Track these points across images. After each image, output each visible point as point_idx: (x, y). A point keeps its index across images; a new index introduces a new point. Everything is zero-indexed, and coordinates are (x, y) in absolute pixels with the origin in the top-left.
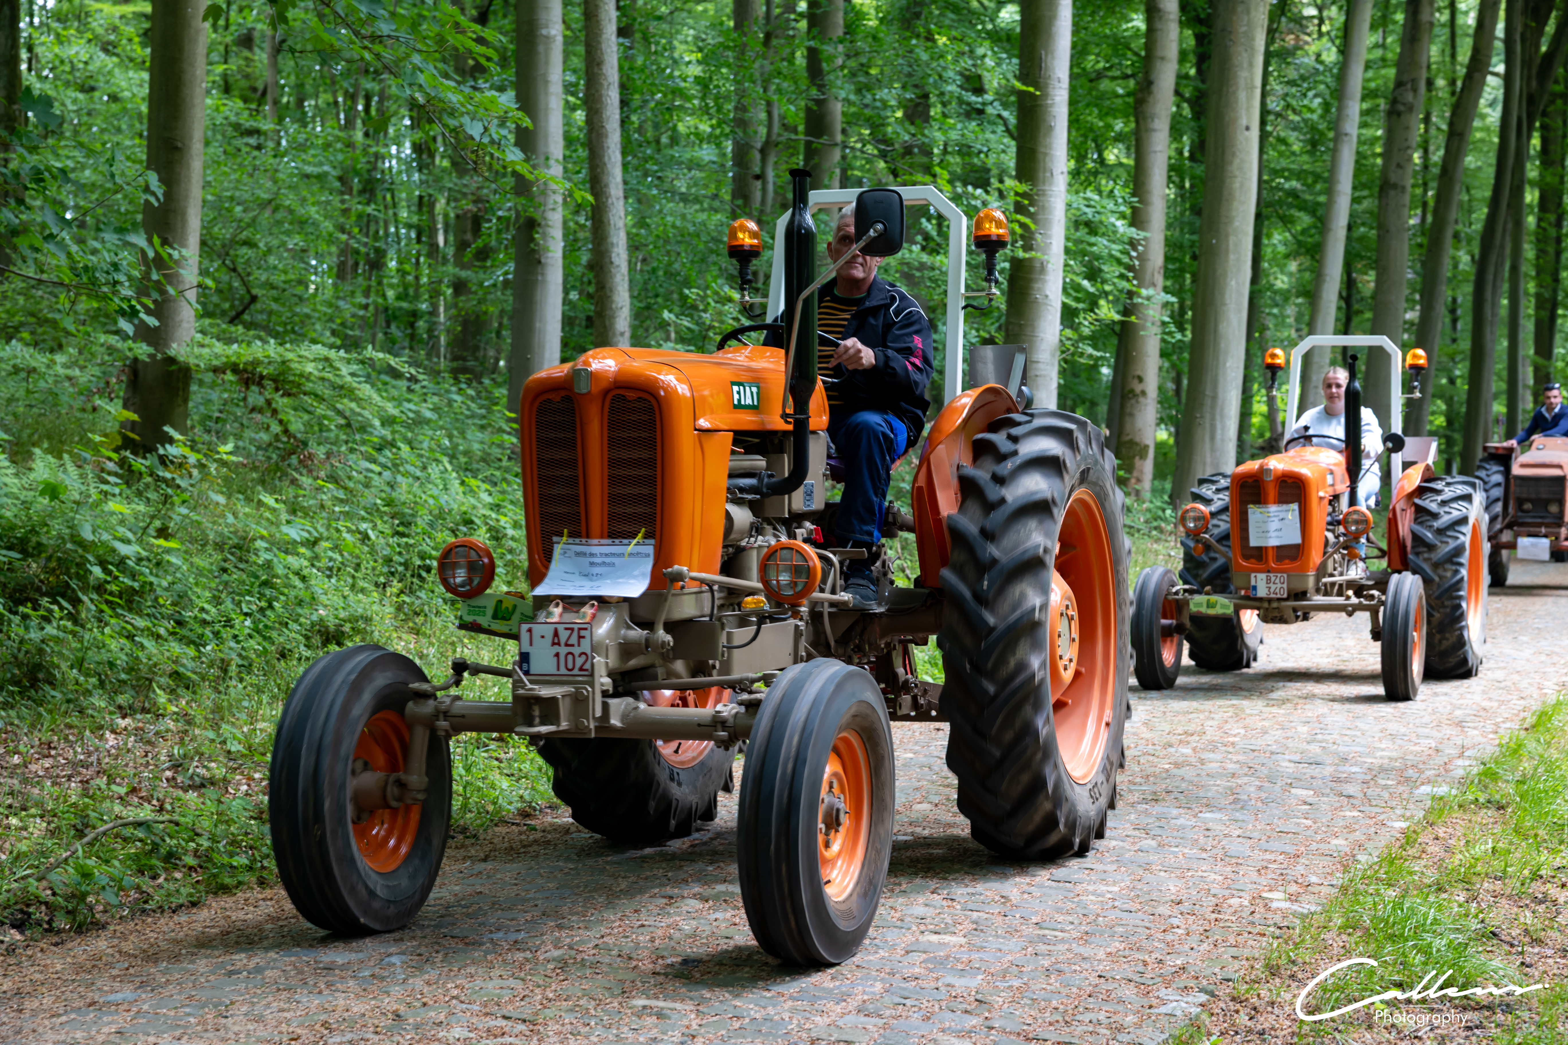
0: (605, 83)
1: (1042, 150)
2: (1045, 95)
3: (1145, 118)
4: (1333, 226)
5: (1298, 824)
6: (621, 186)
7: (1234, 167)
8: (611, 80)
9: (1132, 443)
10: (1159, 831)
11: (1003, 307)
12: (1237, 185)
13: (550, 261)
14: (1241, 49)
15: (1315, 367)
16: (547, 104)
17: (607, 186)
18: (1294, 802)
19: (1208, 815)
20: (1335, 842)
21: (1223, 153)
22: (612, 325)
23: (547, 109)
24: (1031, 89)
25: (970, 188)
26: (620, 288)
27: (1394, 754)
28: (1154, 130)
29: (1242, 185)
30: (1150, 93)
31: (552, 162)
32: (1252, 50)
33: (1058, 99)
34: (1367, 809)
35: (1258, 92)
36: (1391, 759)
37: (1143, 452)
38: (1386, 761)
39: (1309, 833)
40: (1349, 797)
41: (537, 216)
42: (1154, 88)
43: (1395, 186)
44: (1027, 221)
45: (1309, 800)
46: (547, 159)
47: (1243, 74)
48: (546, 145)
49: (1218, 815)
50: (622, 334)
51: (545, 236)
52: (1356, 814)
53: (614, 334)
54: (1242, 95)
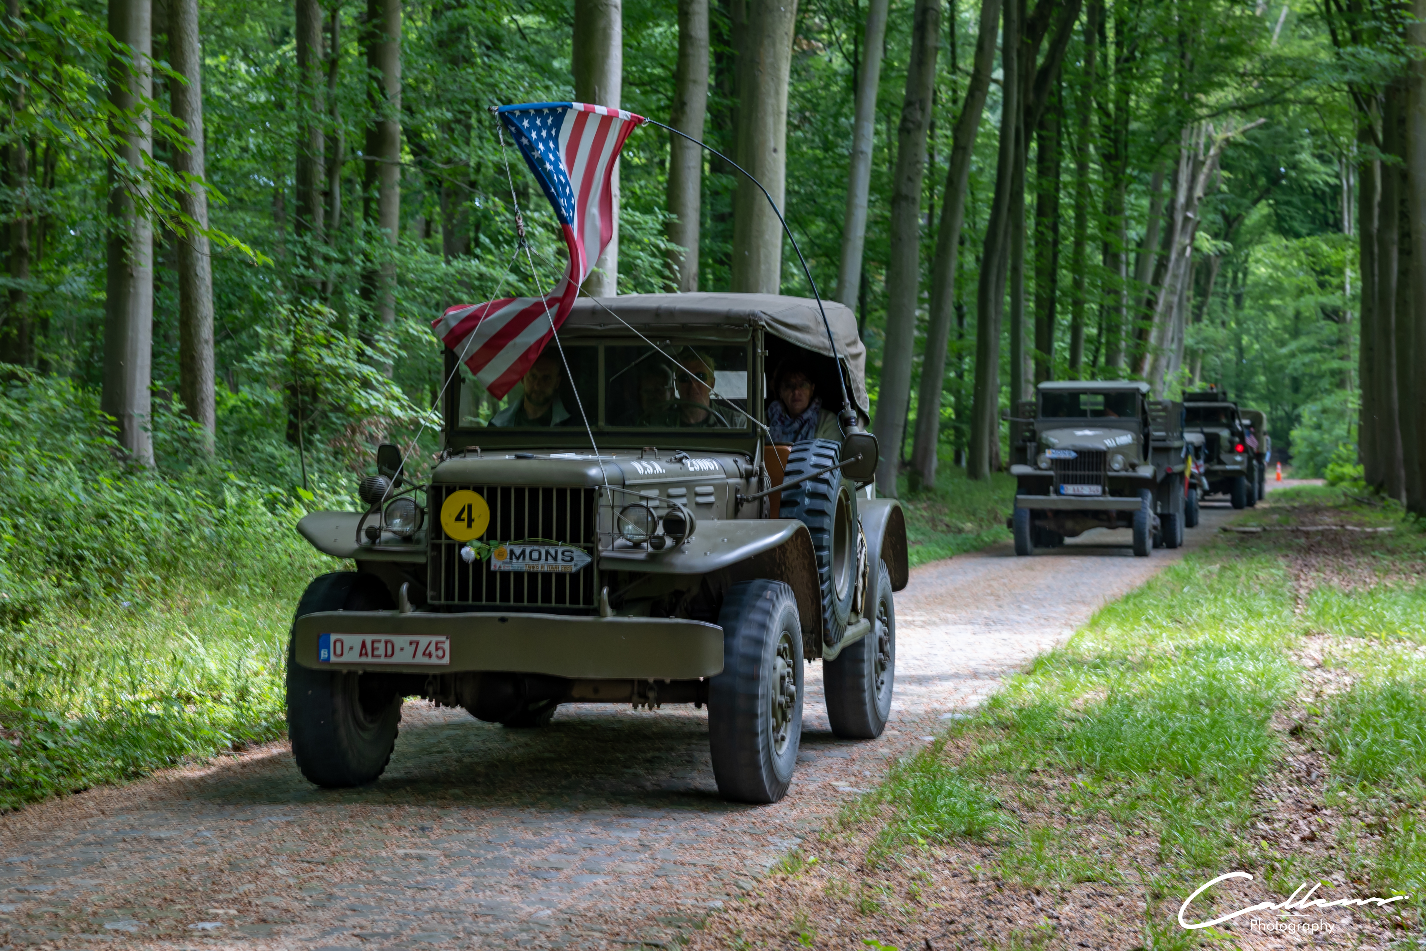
4: (852, 239)
14: (768, 77)
22: (197, 333)
26: (204, 299)
28: (688, 149)
30: (684, 113)
32: (778, 81)
35: (784, 118)
36: (919, 696)
38: (916, 698)
41: (129, 233)
42: (687, 109)
43: (906, 198)
47: (771, 101)
50: (206, 342)
51: (136, 252)
52: (895, 732)
53: (198, 341)
54: (770, 121)
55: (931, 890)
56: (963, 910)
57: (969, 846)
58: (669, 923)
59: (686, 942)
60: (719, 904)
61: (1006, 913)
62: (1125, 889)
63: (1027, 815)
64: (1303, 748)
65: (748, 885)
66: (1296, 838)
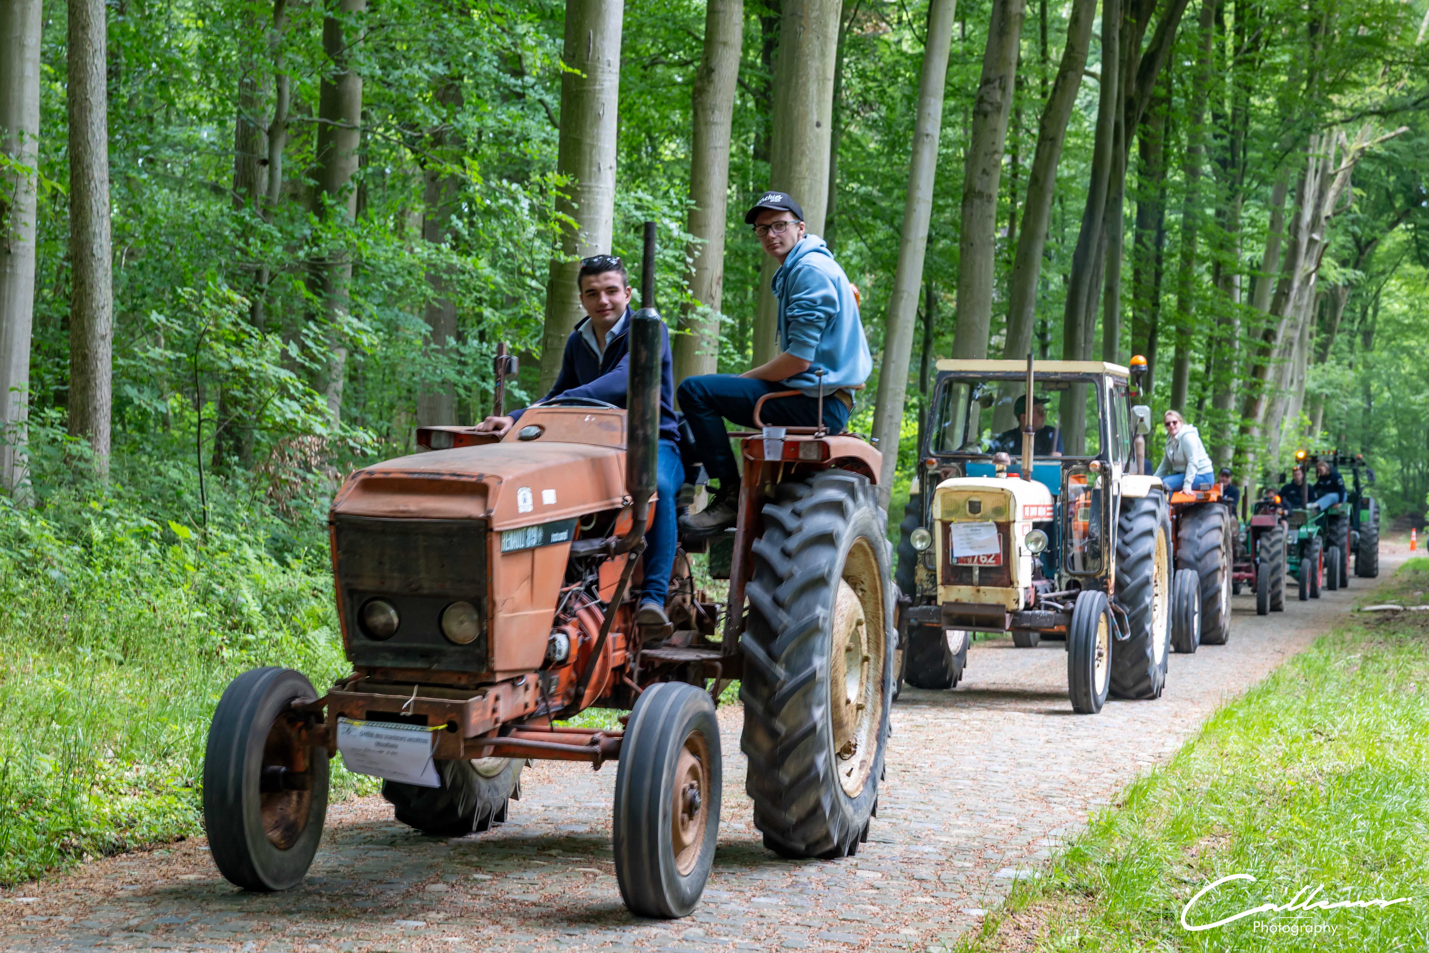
0: (91, 50)
1: (588, 141)
2: (593, 79)
3: (704, 110)
4: (912, 236)
5: (864, 911)
6: (106, 168)
7: (803, 168)
8: (97, 46)
10: (707, 918)
11: (542, 317)
12: (807, 187)
13: (19, 251)
14: (812, 36)
15: (890, 394)
16: (22, 72)
17: (89, 167)
18: (859, 885)
19: (762, 900)
20: (904, 931)
21: (791, 151)
22: (92, 326)
23: (22, 76)
24: (577, 72)
25: (505, 182)
26: (102, 285)
27: (972, 832)
28: (714, 123)
29: (811, 189)
30: (710, 82)
31: (26, 137)
32: (824, 38)
33: (607, 84)
34: (940, 894)
35: (830, 85)
36: (968, 838)
38: (963, 840)
39: (876, 921)
40: (921, 880)
41: (7, 199)
42: (715, 76)
44: (570, 220)
45: (877, 884)
46: (22, 134)
47: (814, 65)
48: (20, 118)
49: (774, 900)
50: (103, 338)
51: (15, 222)
52: (928, 899)
53: (94, 337)
54: (813, 88)
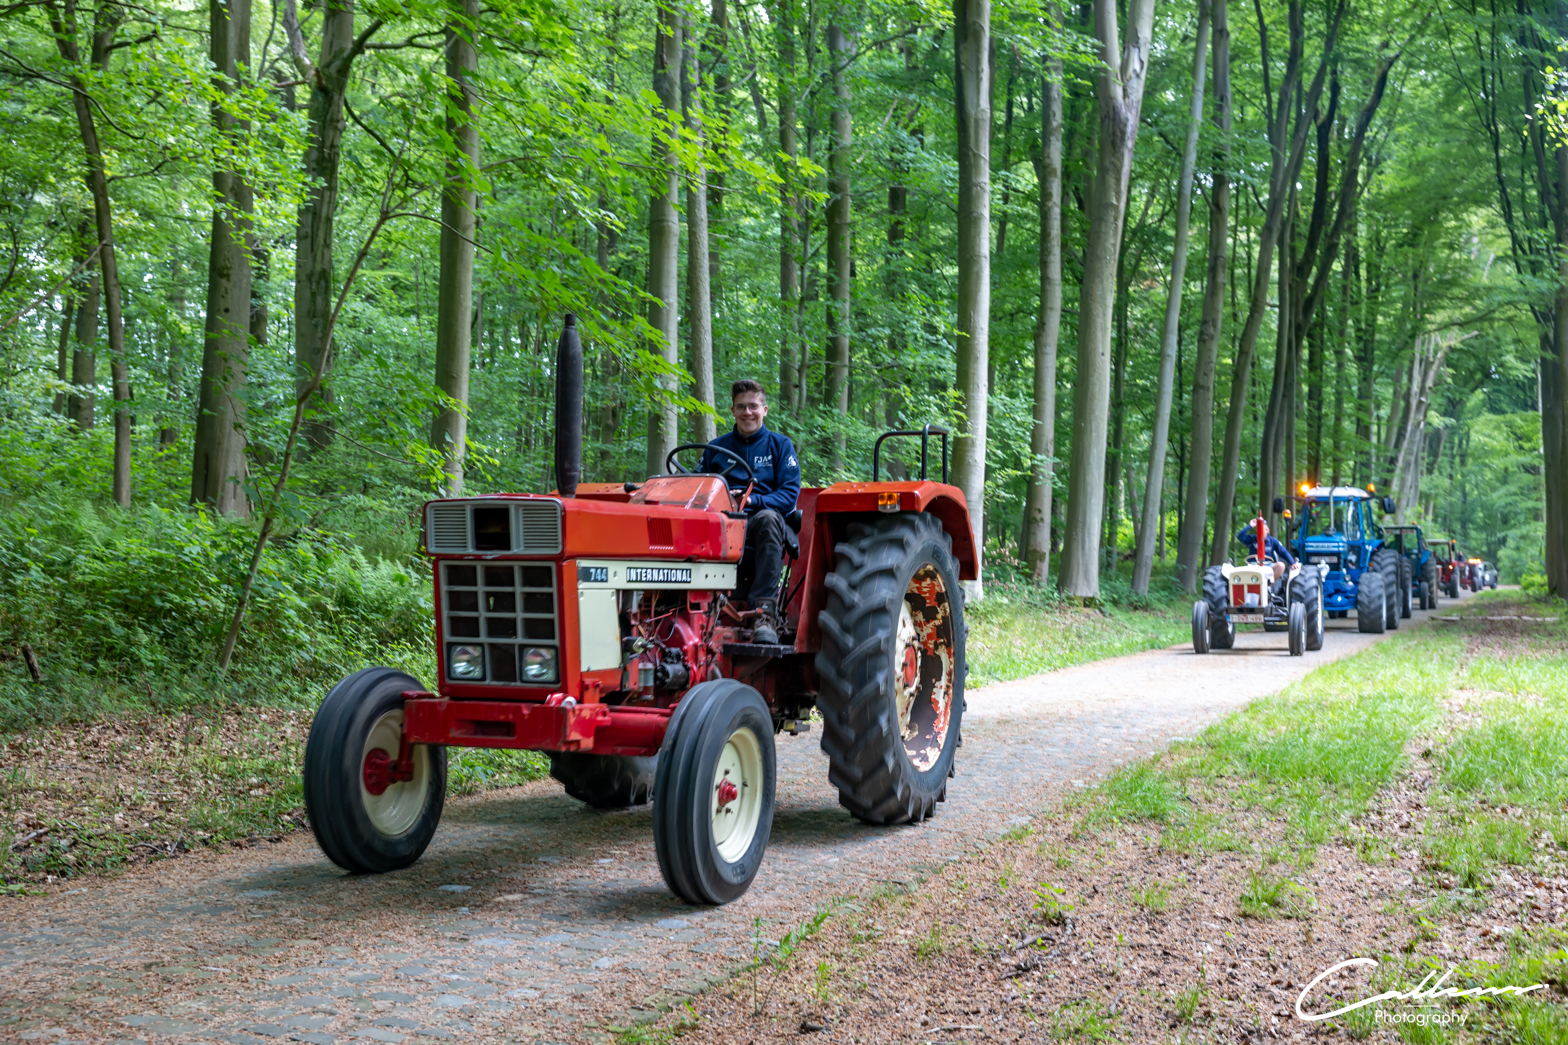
1: (972, 370)
2: (974, 338)
3: (1040, 346)
4: (1163, 412)
7: (1094, 379)
9: (1035, 552)
12: (1096, 389)
14: (1098, 305)
21: (1088, 370)
24: (965, 334)
27: (1163, 723)
28: (1046, 354)
29: (1099, 390)
30: (1044, 330)
32: (1105, 306)
33: (981, 340)
37: (1042, 557)
38: (1158, 726)
41: (663, 414)
42: (1046, 327)
43: (1203, 387)
44: (963, 415)
47: (1099, 321)
54: (1099, 334)
55: (1113, 853)
56: (1131, 867)
57: (1152, 825)
58: (915, 869)
59: (924, 882)
60: (956, 858)
61: (1161, 870)
62: (1252, 856)
63: (1205, 806)
64: (1429, 765)
65: (983, 846)
66: (1396, 826)
